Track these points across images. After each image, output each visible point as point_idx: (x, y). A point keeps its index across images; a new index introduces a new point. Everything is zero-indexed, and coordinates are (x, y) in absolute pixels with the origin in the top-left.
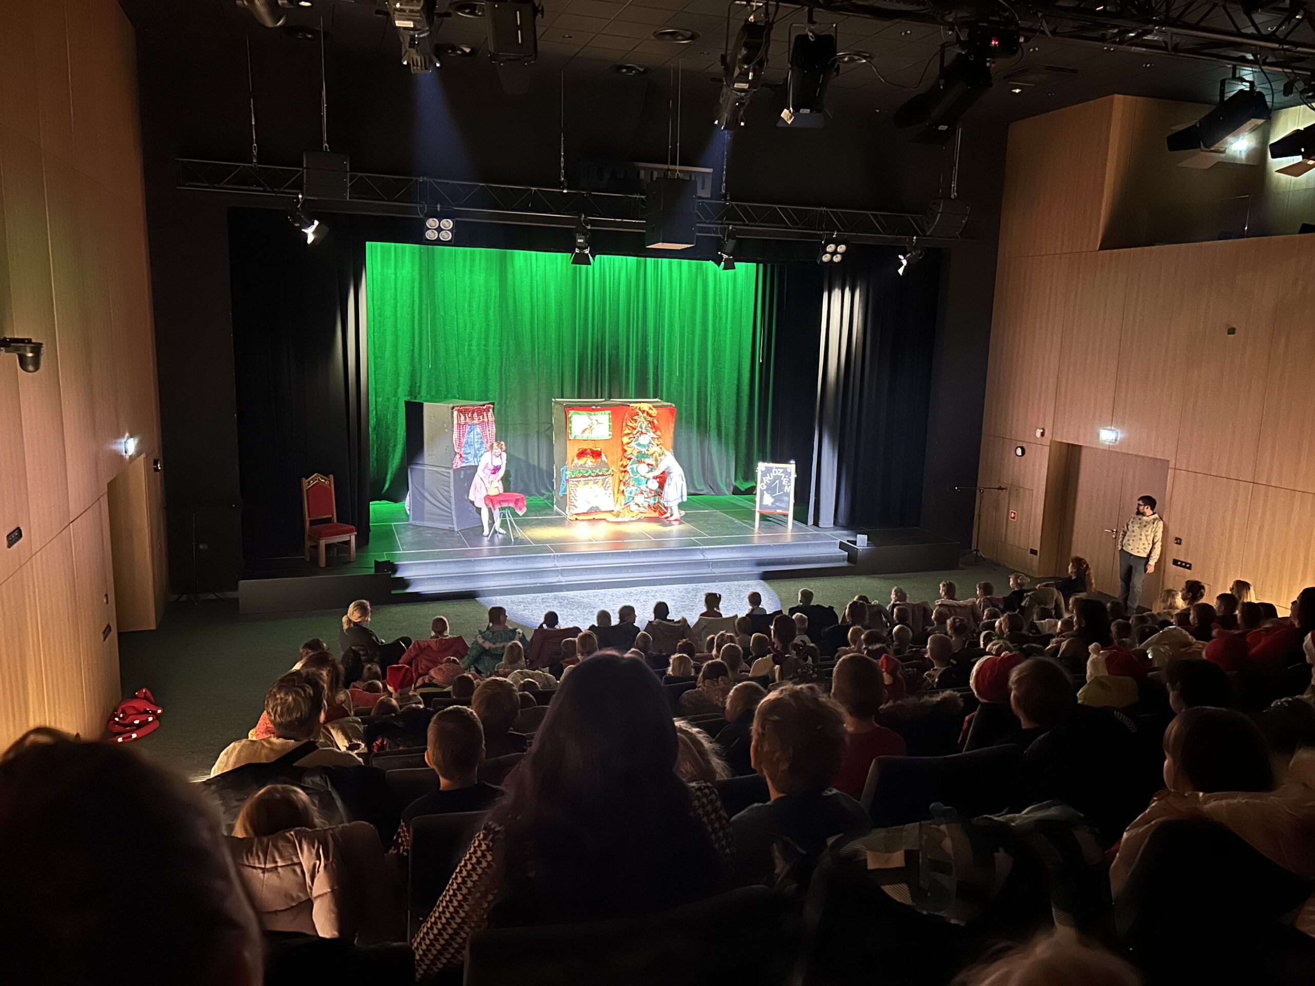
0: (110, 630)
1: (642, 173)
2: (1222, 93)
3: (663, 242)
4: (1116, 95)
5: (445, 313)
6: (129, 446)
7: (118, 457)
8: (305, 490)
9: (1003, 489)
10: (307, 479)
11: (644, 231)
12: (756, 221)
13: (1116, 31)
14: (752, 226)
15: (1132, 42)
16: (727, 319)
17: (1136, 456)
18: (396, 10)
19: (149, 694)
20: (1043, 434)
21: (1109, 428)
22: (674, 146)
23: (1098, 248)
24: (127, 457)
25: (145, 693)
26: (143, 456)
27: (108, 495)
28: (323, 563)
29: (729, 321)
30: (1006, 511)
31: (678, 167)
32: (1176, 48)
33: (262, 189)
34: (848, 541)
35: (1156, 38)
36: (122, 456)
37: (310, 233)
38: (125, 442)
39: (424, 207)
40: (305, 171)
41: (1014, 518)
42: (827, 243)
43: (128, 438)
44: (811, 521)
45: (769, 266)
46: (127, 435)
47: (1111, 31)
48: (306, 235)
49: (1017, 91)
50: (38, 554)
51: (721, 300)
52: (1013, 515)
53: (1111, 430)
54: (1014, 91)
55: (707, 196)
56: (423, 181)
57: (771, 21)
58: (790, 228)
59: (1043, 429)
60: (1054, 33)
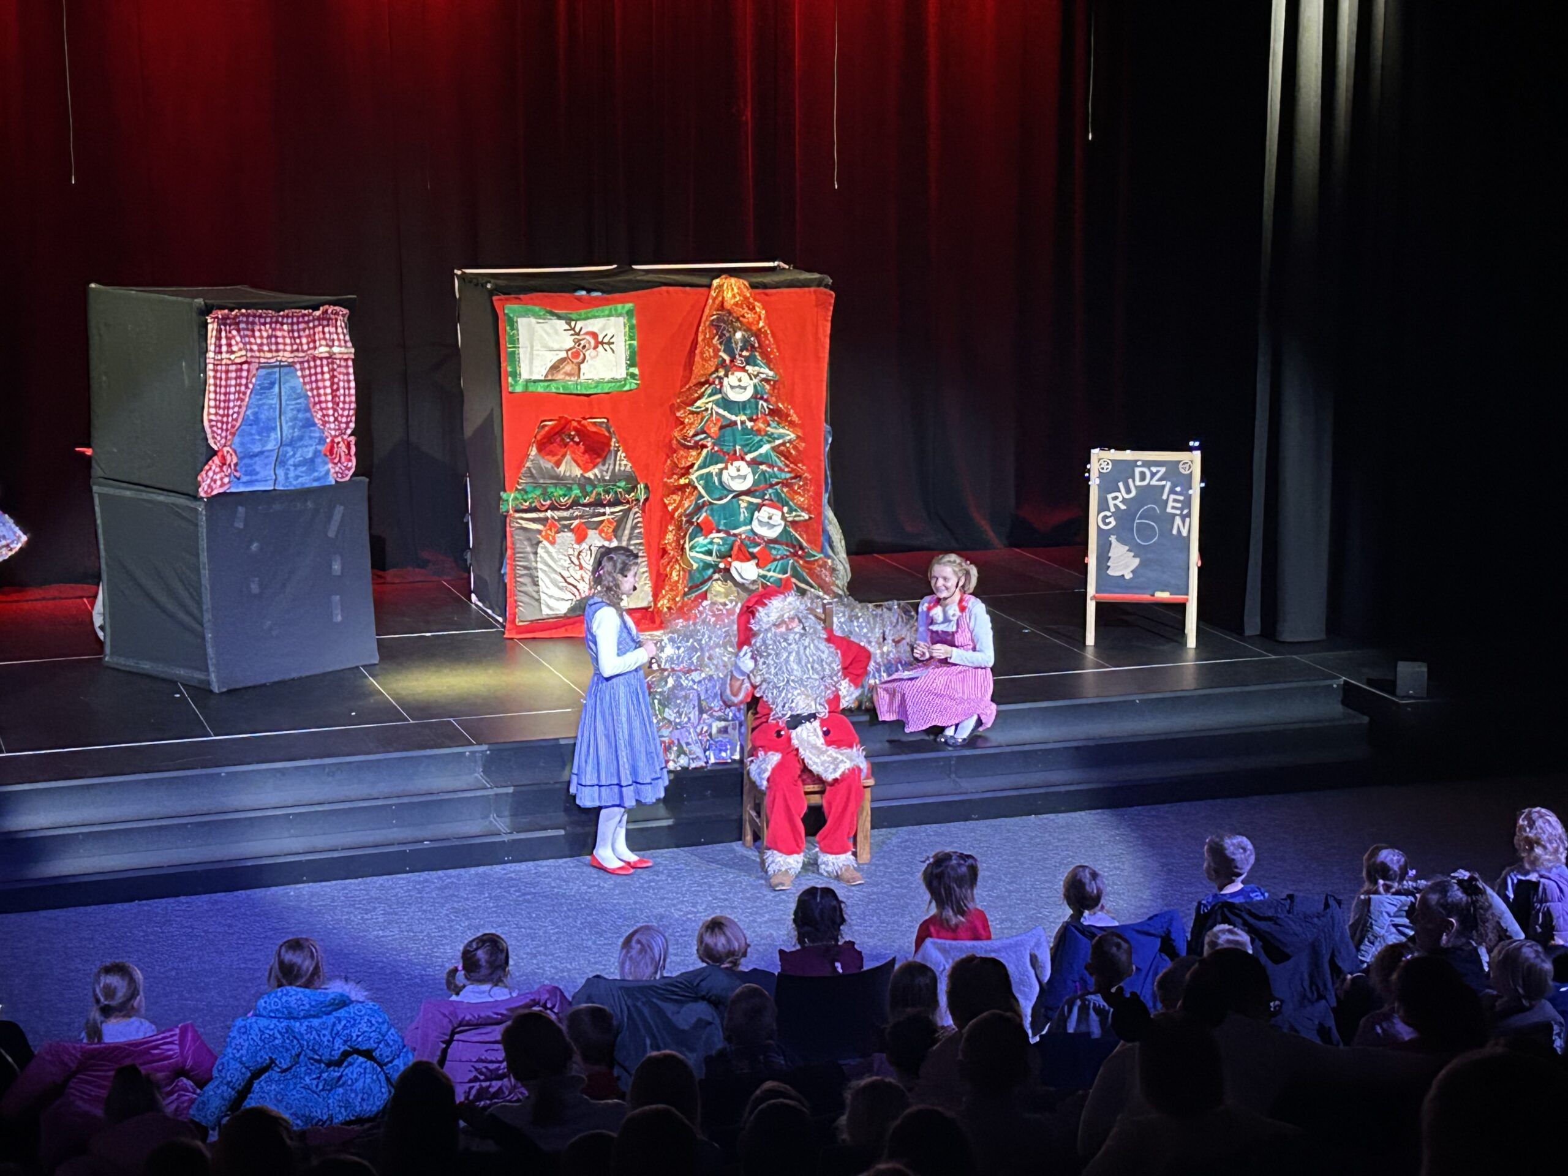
34: (1370, 682)
44: (1253, 624)
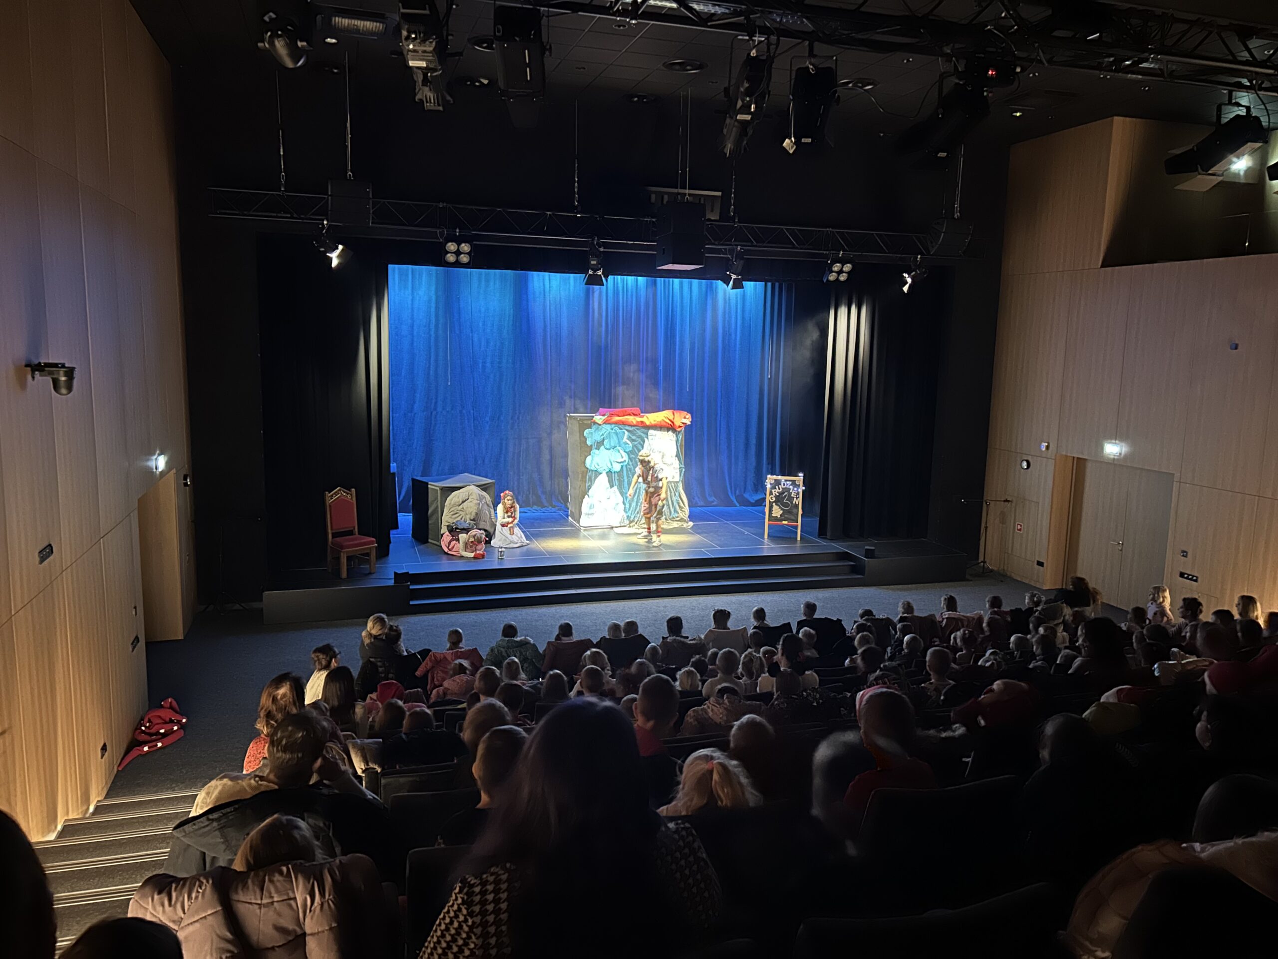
0: (138, 641)
1: (653, 196)
2: (1219, 117)
3: (674, 263)
4: (1116, 118)
5: (461, 332)
6: (160, 462)
7: (149, 472)
8: (328, 504)
9: (1008, 501)
10: (329, 493)
11: (655, 253)
12: (764, 242)
13: (1112, 59)
14: (759, 247)
15: (1128, 70)
16: (736, 335)
17: (1141, 469)
18: (409, 50)
19: (175, 704)
20: (1047, 447)
21: (1114, 441)
22: (684, 171)
23: (1099, 266)
24: (158, 473)
25: (171, 702)
26: (174, 471)
27: (139, 509)
28: (344, 574)
29: (738, 338)
30: (1012, 524)
31: (687, 191)
32: (1171, 74)
33: (289, 216)
35: (1152, 66)
36: (153, 472)
37: (335, 258)
38: (156, 459)
39: (443, 231)
40: (330, 198)
41: (1020, 530)
42: (834, 262)
43: (159, 455)
45: (777, 285)
46: (158, 452)
47: (1106, 60)
48: (330, 259)
49: (1018, 114)
50: (69, 570)
51: (730, 317)
52: (1019, 527)
53: (1115, 443)
54: (1015, 114)
55: (716, 219)
56: (443, 207)
57: (772, 55)
58: (797, 248)
59: (1048, 443)
60: (1050, 61)
